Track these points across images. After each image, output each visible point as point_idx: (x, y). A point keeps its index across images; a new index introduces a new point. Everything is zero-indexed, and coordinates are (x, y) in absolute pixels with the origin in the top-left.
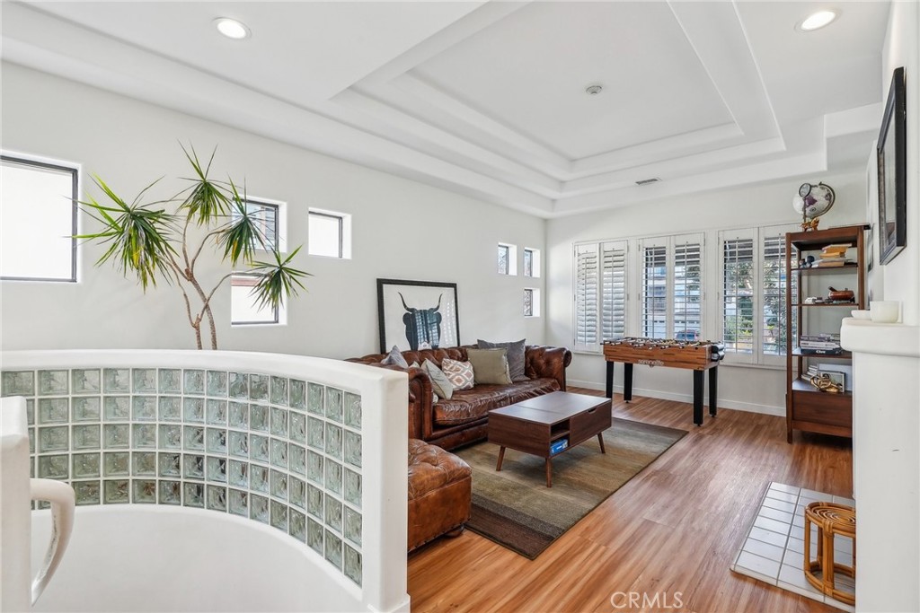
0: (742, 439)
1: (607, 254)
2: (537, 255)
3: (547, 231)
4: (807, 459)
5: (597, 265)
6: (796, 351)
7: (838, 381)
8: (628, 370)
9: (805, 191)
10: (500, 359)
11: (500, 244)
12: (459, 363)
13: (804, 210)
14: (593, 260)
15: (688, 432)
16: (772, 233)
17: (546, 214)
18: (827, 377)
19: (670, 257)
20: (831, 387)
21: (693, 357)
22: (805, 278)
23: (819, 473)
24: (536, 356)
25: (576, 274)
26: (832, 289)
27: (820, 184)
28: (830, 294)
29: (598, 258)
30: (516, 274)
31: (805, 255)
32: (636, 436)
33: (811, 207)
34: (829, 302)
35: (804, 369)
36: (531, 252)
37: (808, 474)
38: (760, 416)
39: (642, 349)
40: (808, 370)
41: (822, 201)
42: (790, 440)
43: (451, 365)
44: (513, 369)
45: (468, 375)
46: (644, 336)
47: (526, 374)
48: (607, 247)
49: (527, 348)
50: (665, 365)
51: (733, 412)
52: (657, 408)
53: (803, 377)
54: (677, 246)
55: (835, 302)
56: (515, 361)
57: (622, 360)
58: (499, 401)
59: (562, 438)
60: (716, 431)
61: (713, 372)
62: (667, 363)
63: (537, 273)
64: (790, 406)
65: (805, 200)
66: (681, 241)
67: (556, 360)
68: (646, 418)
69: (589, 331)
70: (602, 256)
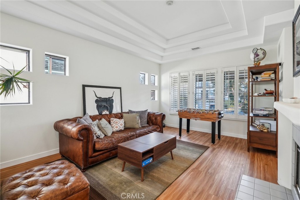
0: (230, 150)
1: (182, 77)
2: (157, 77)
3: (160, 68)
4: (256, 160)
5: (178, 81)
6: (251, 115)
7: (267, 127)
8: (188, 121)
9: (255, 52)
10: (136, 118)
11: (141, 72)
12: (118, 120)
13: (254, 59)
14: (177, 79)
15: (209, 147)
16: (242, 68)
17: (160, 62)
18: (263, 125)
19: (204, 78)
20: (265, 129)
21: (211, 117)
22: (254, 86)
23: (261, 168)
24: (152, 116)
25: (171, 85)
26: (266, 90)
27: (261, 49)
28: (265, 92)
29: (178, 78)
30: (148, 84)
31: (254, 77)
32: (188, 150)
33: (257, 57)
34: (264, 95)
35: (253, 121)
36: (154, 76)
37: (257, 169)
38: (237, 139)
39: (193, 113)
40: (255, 121)
41: (261, 56)
42: (249, 151)
43: (114, 121)
44: (142, 121)
45: (121, 125)
46: (195, 108)
47: (148, 123)
48: (182, 74)
49: (148, 113)
50: (201, 120)
51: (227, 137)
52: (199, 136)
53: (253, 124)
54: (207, 74)
55: (267, 95)
56: (143, 118)
57: (185, 118)
58: (130, 137)
59: (150, 157)
60: (221, 146)
61: (219, 122)
62: (202, 119)
63: (156, 84)
64: (249, 137)
65: (255, 54)
66: (208, 72)
67: (159, 118)
68: (194, 140)
69: (175, 106)
70: (180, 78)
